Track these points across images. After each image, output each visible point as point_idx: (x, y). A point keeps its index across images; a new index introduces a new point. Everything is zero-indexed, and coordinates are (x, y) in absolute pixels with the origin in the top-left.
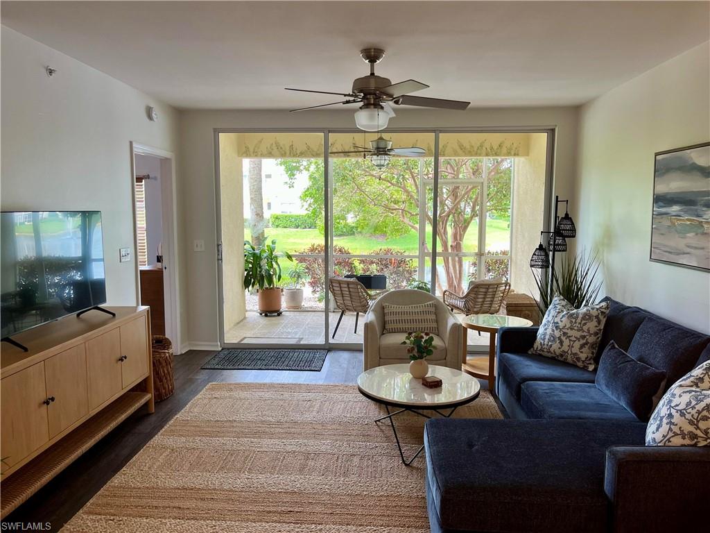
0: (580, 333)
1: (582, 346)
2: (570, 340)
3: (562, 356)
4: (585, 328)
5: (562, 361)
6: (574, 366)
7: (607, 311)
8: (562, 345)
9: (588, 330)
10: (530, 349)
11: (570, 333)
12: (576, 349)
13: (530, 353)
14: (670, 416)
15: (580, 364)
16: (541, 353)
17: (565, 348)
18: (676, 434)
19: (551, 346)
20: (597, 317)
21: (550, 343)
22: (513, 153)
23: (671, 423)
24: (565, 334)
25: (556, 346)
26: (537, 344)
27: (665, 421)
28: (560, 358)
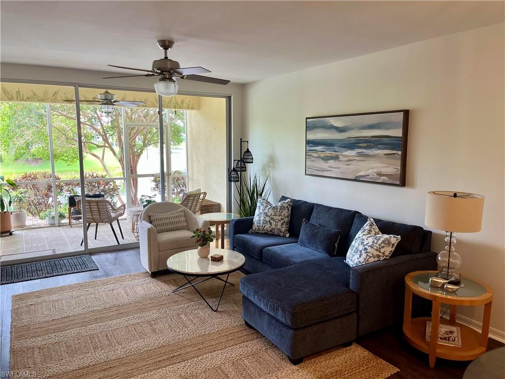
0: (281, 217)
1: (282, 224)
2: (275, 222)
3: (271, 231)
4: (282, 214)
5: (272, 234)
6: (278, 236)
7: (291, 204)
8: (271, 225)
9: (284, 215)
10: (250, 230)
11: (275, 218)
12: (279, 227)
13: (250, 232)
14: (365, 249)
15: (282, 234)
16: (258, 231)
17: (273, 226)
18: (370, 257)
19: (265, 226)
20: (287, 207)
21: (264, 225)
22: (190, 107)
23: (367, 252)
24: (272, 219)
25: (268, 226)
26: (255, 226)
27: (363, 252)
28: (270, 233)
